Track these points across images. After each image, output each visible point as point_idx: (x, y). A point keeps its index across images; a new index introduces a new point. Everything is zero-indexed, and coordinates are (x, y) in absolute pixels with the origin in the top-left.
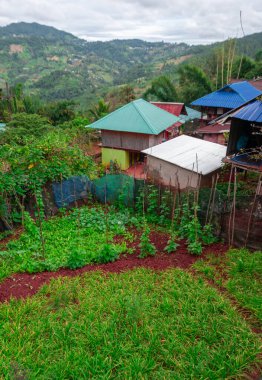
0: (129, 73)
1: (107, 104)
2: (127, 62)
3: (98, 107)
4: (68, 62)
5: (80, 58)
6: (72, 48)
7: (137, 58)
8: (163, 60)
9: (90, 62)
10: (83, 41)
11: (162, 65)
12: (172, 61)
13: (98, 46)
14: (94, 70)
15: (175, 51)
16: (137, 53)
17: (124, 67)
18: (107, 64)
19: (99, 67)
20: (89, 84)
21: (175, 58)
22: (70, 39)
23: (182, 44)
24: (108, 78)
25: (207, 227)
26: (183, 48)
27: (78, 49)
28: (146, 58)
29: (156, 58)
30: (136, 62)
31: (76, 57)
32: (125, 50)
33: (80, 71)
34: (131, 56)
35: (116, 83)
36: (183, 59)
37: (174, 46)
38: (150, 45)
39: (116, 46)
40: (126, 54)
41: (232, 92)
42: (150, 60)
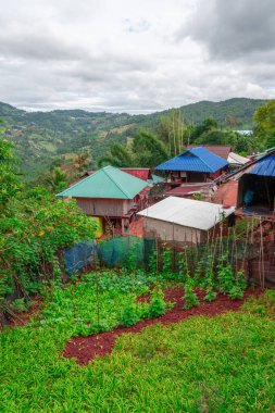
0: (72, 142)
1: (64, 172)
2: (69, 131)
3: (54, 176)
4: (7, 132)
5: (20, 129)
6: (10, 118)
7: (80, 128)
8: (107, 129)
9: (31, 132)
10: (23, 111)
11: (105, 133)
12: (115, 130)
13: (39, 116)
14: (35, 140)
15: (117, 120)
16: (80, 123)
17: (67, 136)
18: (50, 134)
19: (40, 137)
20: (31, 154)
21: (118, 127)
22: (7, 109)
23: (124, 114)
24: (51, 148)
25: (240, 273)
26: (125, 118)
27: (17, 119)
28: (89, 127)
29: (99, 127)
30: (79, 131)
31: (16, 128)
32: (67, 121)
33: (20, 141)
34: (74, 126)
35: (59, 152)
36: (126, 128)
37: (116, 116)
38: (92, 115)
39: (58, 117)
40: (68, 124)
41: (193, 156)
42: (93, 129)
